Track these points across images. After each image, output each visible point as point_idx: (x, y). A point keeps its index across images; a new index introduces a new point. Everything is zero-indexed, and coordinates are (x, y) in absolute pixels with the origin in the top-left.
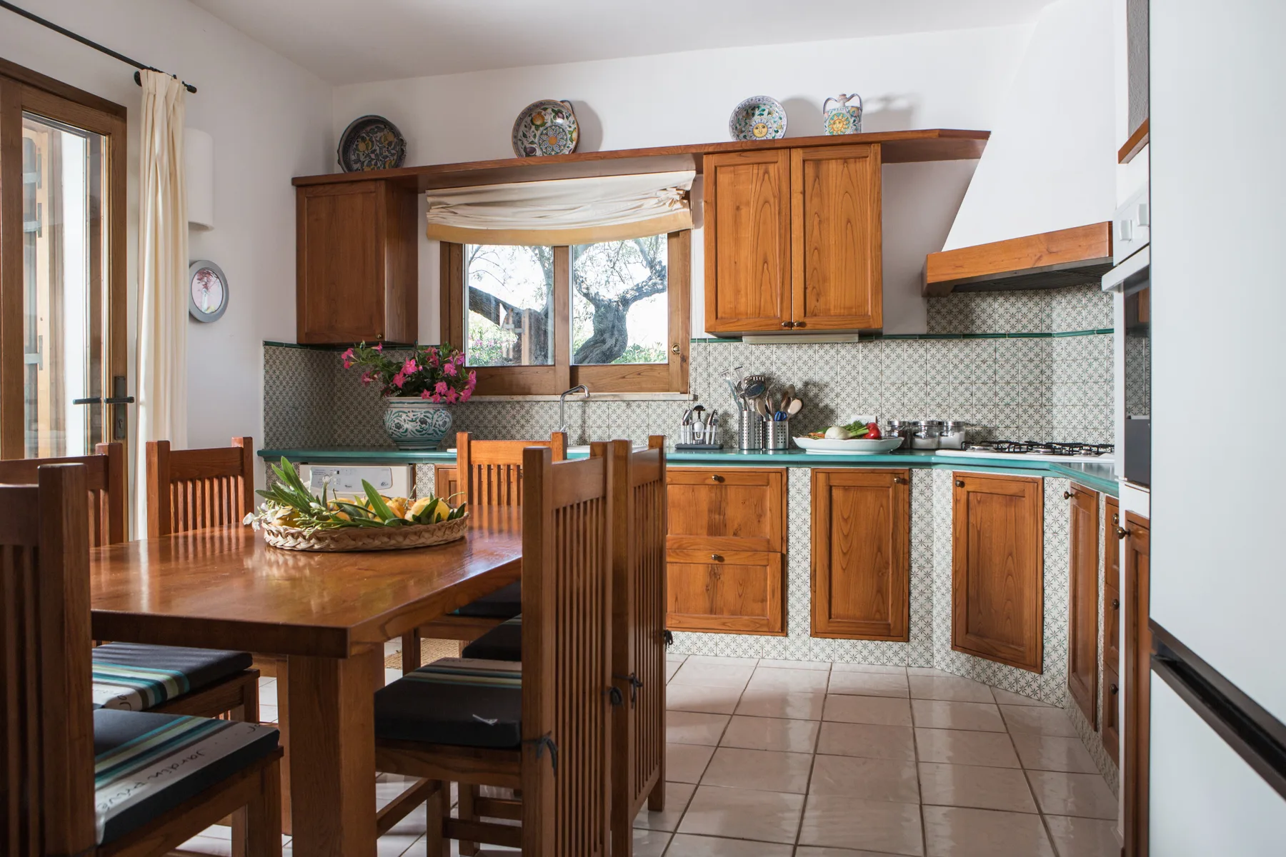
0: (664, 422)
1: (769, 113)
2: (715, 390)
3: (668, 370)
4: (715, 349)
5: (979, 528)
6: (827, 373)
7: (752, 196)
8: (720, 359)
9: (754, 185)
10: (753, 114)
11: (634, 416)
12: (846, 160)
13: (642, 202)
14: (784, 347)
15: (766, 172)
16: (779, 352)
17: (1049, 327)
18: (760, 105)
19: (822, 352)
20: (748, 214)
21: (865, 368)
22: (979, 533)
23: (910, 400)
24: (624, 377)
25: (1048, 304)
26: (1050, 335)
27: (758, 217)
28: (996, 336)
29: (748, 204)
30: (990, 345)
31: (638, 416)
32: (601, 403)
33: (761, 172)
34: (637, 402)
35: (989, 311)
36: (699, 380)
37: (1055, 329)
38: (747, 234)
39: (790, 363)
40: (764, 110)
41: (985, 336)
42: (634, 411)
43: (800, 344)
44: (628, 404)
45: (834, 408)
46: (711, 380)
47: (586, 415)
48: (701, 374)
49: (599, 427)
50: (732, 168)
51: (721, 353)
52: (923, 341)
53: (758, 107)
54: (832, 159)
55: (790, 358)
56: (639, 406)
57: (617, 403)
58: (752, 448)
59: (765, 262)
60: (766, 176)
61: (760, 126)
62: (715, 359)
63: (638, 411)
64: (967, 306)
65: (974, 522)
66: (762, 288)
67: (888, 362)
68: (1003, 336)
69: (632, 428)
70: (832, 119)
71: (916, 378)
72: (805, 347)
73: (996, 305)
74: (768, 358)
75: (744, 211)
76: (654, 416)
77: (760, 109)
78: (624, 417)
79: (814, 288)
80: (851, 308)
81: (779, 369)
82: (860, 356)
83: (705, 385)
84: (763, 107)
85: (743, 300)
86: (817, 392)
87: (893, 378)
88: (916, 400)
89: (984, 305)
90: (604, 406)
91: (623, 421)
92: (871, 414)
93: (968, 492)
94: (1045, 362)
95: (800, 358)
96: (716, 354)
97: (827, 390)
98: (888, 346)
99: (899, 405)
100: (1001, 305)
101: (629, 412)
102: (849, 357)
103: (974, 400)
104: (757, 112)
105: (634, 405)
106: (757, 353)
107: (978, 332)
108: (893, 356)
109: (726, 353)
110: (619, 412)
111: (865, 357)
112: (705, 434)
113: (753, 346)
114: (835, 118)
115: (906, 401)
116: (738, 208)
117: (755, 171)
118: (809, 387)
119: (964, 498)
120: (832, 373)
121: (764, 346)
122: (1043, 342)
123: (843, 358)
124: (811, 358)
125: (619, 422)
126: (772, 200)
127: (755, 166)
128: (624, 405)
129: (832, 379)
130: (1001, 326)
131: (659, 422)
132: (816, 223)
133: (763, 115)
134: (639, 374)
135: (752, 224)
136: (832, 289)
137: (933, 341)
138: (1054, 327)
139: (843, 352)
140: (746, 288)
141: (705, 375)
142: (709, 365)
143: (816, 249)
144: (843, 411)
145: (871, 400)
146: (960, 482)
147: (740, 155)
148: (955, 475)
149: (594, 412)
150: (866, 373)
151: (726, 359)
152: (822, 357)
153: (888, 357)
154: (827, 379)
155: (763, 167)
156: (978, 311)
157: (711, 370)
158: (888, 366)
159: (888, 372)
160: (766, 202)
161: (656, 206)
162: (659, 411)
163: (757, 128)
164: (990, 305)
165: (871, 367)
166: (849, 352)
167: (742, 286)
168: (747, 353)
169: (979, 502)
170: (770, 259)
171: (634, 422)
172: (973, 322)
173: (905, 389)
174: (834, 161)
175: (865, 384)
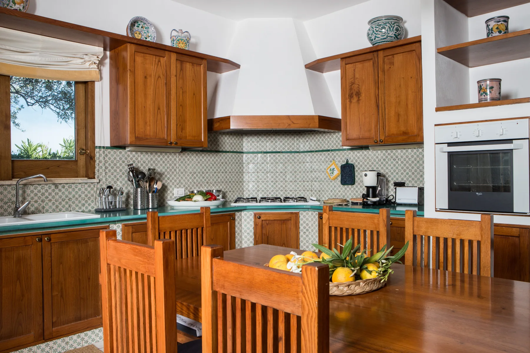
0: (80, 196)
1: (142, 27)
2: (109, 177)
3: (77, 164)
4: (109, 153)
5: (268, 235)
6: (164, 167)
7: (153, 71)
8: (112, 159)
9: (153, 67)
10: (134, 25)
11: (60, 194)
12: (193, 64)
13: (72, 59)
14: (144, 153)
15: (159, 61)
16: (142, 156)
17: (242, 149)
18: (139, 22)
19: (161, 157)
20: (151, 81)
21: (180, 165)
22: (268, 237)
23: (197, 181)
24: (48, 168)
25: (242, 140)
26: (242, 153)
27: (155, 83)
28: (226, 152)
29: (151, 76)
30: (224, 156)
31: (63, 193)
32: (37, 186)
33: (157, 60)
34: (63, 185)
35: (224, 141)
36: (101, 170)
37: (245, 150)
38: (150, 92)
39: (147, 162)
40: (140, 25)
41: (223, 152)
42: (60, 190)
43: (151, 153)
44: (56, 185)
45: (167, 185)
46: (107, 171)
47: (26, 194)
48: (101, 167)
49: (36, 202)
50: (143, 55)
51: (112, 155)
52: (201, 153)
53: (137, 22)
54: (188, 62)
55: (147, 159)
56: (64, 187)
57: (49, 185)
58: (143, 208)
59: (159, 109)
60: (159, 63)
61: (138, 32)
62: (110, 159)
63: (63, 190)
64: (217, 138)
65: (265, 233)
66: (158, 122)
67: (188, 162)
68: (228, 152)
69: (59, 201)
70: (178, 41)
71: (199, 170)
72: (154, 154)
73: (226, 139)
74: (137, 159)
75: (148, 80)
76: (74, 193)
77: (138, 24)
78: (53, 194)
79: (180, 125)
80: (195, 137)
81: (142, 165)
82: (177, 159)
83: (104, 174)
84: (139, 23)
85: (148, 128)
86: (160, 177)
87: (191, 170)
88: (199, 180)
89: (222, 138)
90: (39, 188)
91: (53, 197)
92: (182, 188)
93: (262, 220)
94: (241, 163)
95: (151, 159)
96: (109, 156)
97: (164, 176)
98: (188, 155)
99: (193, 183)
100: (228, 139)
101: (57, 191)
102: (173, 159)
103: (219, 180)
104: (136, 25)
105: (60, 187)
106: (131, 156)
107: (221, 150)
108: (191, 160)
109: (115, 156)
110: (50, 191)
111: (180, 160)
112: (115, 202)
113: (129, 152)
114: (180, 41)
115: (195, 181)
116: (146, 77)
117: (154, 59)
118: (156, 174)
119: (260, 224)
120: (166, 168)
121: (135, 152)
122: (240, 155)
123: (171, 160)
124: (156, 159)
125: (50, 197)
126: (162, 76)
127: (154, 57)
128: (53, 187)
129: (166, 170)
130: (227, 148)
131: (77, 196)
132: (181, 92)
133: (139, 27)
134: (58, 167)
135: (152, 87)
136: (188, 127)
137: (205, 153)
138: (244, 149)
139: (170, 157)
140: (150, 122)
141: (104, 168)
142: (106, 162)
143: (181, 105)
144: (171, 186)
145: (182, 181)
146: (258, 217)
147: (147, 49)
148: (255, 214)
149: (32, 192)
150: (180, 167)
151: (115, 159)
152: (161, 159)
153: (188, 160)
154: (164, 170)
155: (158, 58)
156: (220, 140)
157: (107, 165)
158: (188, 165)
159: (188, 167)
160: (159, 77)
161: (81, 63)
162: (77, 190)
163: (136, 33)
164: (224, 138)
165: (182, 165)
166: (173, 157)
167: (148, 120)
168: (126, 156)
169: (267, 224)
170: (161, 108)
171: (60, 197)
172: (218, 145)
173: (195, 175)
174: (188, 63)
175: (180, 173)
